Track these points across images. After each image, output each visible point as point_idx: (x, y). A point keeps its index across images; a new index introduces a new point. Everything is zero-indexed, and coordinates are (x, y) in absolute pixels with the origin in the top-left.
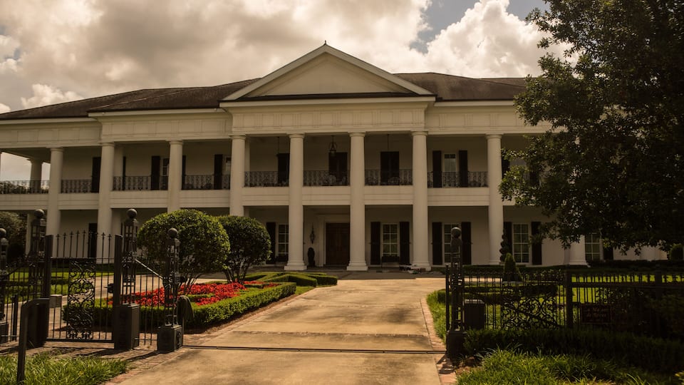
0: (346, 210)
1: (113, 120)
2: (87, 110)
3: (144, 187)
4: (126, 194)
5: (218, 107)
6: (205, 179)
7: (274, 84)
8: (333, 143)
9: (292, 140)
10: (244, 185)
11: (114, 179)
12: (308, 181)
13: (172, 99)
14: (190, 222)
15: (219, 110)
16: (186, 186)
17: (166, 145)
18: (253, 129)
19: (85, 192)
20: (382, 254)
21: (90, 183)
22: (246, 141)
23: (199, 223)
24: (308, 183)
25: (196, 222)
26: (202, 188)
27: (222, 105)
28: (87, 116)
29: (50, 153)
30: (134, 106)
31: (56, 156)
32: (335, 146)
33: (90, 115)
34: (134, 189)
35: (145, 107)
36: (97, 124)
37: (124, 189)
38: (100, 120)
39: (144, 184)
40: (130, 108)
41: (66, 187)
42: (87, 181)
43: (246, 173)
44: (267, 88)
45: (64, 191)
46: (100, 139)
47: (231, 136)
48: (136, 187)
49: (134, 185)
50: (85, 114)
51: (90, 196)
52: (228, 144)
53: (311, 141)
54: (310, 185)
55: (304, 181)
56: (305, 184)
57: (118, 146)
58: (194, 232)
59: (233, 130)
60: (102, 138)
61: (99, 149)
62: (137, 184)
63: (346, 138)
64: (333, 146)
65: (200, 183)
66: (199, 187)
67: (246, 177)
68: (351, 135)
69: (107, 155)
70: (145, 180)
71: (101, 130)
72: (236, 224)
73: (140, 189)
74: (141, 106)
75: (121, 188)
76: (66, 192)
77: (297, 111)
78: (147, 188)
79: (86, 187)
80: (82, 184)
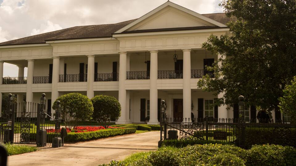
0: (180, 92)
1: (58, 45)
2: (45, 40)
3: (75, 80)
4: (66, 84)
5: (112, 37)
6: (106, 76)
7: (141, 24)
8: (175, 55)
9: (151, 54)
10: (126, 78)
11: (60, 76)
12: (161, 76)
13: (89, 32)
14: (74, 98)
15: (113, 39)
16: (96, 79)
17: (86, 58)
18: (131, 48)
19: (45, 83)
20: (204, 116)
21: (47, 78)
22: (127, 55)
23: (79, 99)
24: (160, 77)
25: (77, 98)
26: (105, 81)
27: (114, 36)
28: (45, 43)
29: (28, 62)
30: (69, 37)
31: (30, 64)
32: (176, 56)
33: (47, 42)
34: (70, 81)
35: (75, 37)
36: (51, 47)
37: (65, 81)
38: (52, 45)
39: (75, 79)
40: (67, 38)
41: (36, 80)
42: (45, 77)
43: (127, 72)
44: (138, 26)
45: (35, 82)
46: (52, 55)
47: (119, 52)
48: (71, 80)
49: (70, 79)
50: (44, 42)
51: (48, 85)
52: (118, 56)
53: (162, 55)
54: (161, 78)
55: (158, 76)
56: (158, 78)
57: (61, 58)
58: (76, 102)
59: (120, 49)
60: (53, 54)
61: (51, 60)
62: (71, 79)
63: (181, 52)
64: (175, 56)
65: (104, 78)
66: (104, 80)
67: (127, 74)
68: (183, 51)
69: (56, 63)
70: (75, 76)
71: (53, 50)
72: (103, 99)
73: (73, 81)
74: (73, 37)
75: (63, 81)
76: (36, 83)
77: (153, 38)
78: (76, 81)
79: (45, 80)
80: (43, 78)
